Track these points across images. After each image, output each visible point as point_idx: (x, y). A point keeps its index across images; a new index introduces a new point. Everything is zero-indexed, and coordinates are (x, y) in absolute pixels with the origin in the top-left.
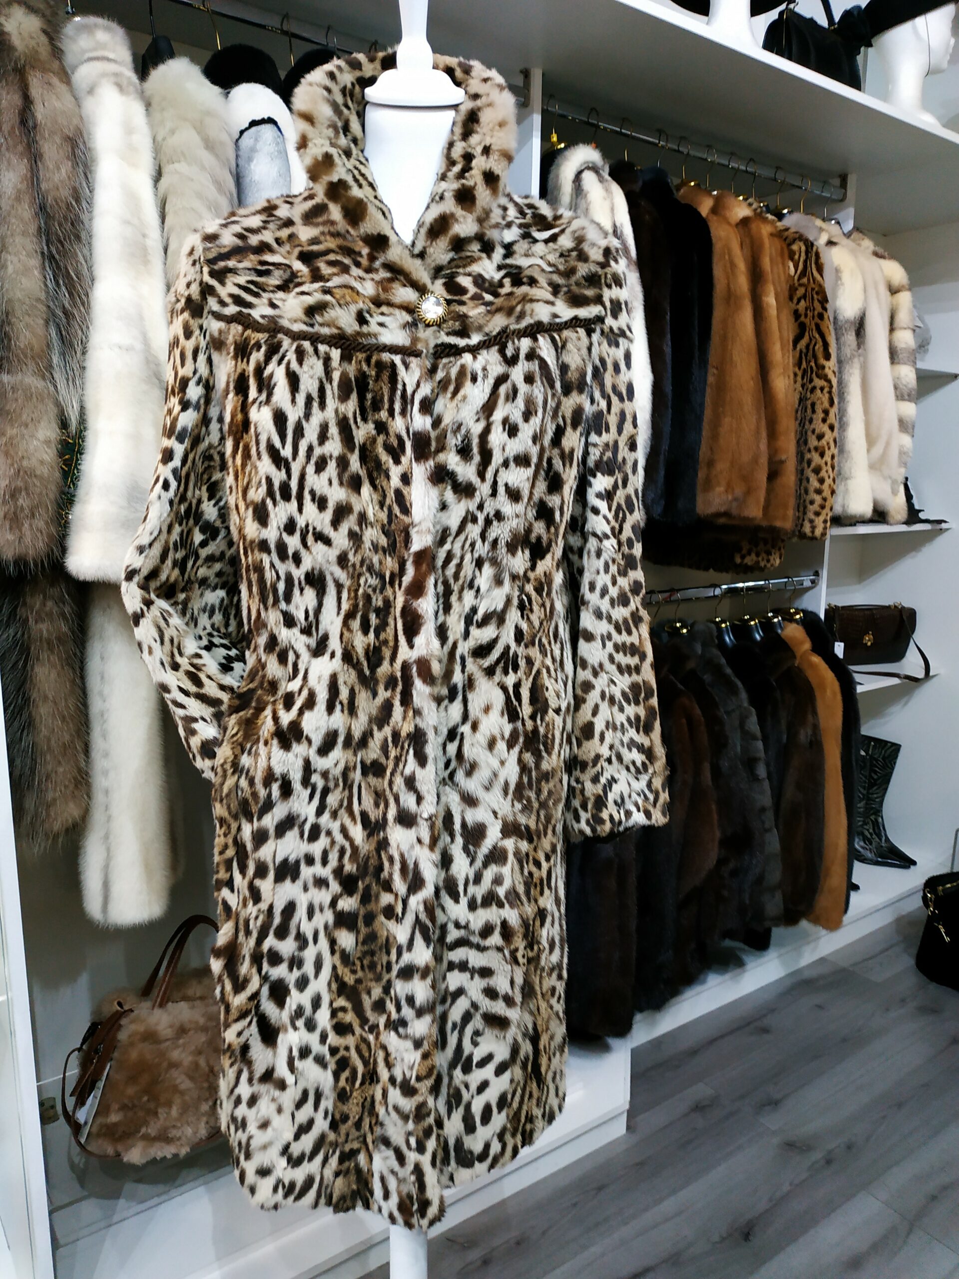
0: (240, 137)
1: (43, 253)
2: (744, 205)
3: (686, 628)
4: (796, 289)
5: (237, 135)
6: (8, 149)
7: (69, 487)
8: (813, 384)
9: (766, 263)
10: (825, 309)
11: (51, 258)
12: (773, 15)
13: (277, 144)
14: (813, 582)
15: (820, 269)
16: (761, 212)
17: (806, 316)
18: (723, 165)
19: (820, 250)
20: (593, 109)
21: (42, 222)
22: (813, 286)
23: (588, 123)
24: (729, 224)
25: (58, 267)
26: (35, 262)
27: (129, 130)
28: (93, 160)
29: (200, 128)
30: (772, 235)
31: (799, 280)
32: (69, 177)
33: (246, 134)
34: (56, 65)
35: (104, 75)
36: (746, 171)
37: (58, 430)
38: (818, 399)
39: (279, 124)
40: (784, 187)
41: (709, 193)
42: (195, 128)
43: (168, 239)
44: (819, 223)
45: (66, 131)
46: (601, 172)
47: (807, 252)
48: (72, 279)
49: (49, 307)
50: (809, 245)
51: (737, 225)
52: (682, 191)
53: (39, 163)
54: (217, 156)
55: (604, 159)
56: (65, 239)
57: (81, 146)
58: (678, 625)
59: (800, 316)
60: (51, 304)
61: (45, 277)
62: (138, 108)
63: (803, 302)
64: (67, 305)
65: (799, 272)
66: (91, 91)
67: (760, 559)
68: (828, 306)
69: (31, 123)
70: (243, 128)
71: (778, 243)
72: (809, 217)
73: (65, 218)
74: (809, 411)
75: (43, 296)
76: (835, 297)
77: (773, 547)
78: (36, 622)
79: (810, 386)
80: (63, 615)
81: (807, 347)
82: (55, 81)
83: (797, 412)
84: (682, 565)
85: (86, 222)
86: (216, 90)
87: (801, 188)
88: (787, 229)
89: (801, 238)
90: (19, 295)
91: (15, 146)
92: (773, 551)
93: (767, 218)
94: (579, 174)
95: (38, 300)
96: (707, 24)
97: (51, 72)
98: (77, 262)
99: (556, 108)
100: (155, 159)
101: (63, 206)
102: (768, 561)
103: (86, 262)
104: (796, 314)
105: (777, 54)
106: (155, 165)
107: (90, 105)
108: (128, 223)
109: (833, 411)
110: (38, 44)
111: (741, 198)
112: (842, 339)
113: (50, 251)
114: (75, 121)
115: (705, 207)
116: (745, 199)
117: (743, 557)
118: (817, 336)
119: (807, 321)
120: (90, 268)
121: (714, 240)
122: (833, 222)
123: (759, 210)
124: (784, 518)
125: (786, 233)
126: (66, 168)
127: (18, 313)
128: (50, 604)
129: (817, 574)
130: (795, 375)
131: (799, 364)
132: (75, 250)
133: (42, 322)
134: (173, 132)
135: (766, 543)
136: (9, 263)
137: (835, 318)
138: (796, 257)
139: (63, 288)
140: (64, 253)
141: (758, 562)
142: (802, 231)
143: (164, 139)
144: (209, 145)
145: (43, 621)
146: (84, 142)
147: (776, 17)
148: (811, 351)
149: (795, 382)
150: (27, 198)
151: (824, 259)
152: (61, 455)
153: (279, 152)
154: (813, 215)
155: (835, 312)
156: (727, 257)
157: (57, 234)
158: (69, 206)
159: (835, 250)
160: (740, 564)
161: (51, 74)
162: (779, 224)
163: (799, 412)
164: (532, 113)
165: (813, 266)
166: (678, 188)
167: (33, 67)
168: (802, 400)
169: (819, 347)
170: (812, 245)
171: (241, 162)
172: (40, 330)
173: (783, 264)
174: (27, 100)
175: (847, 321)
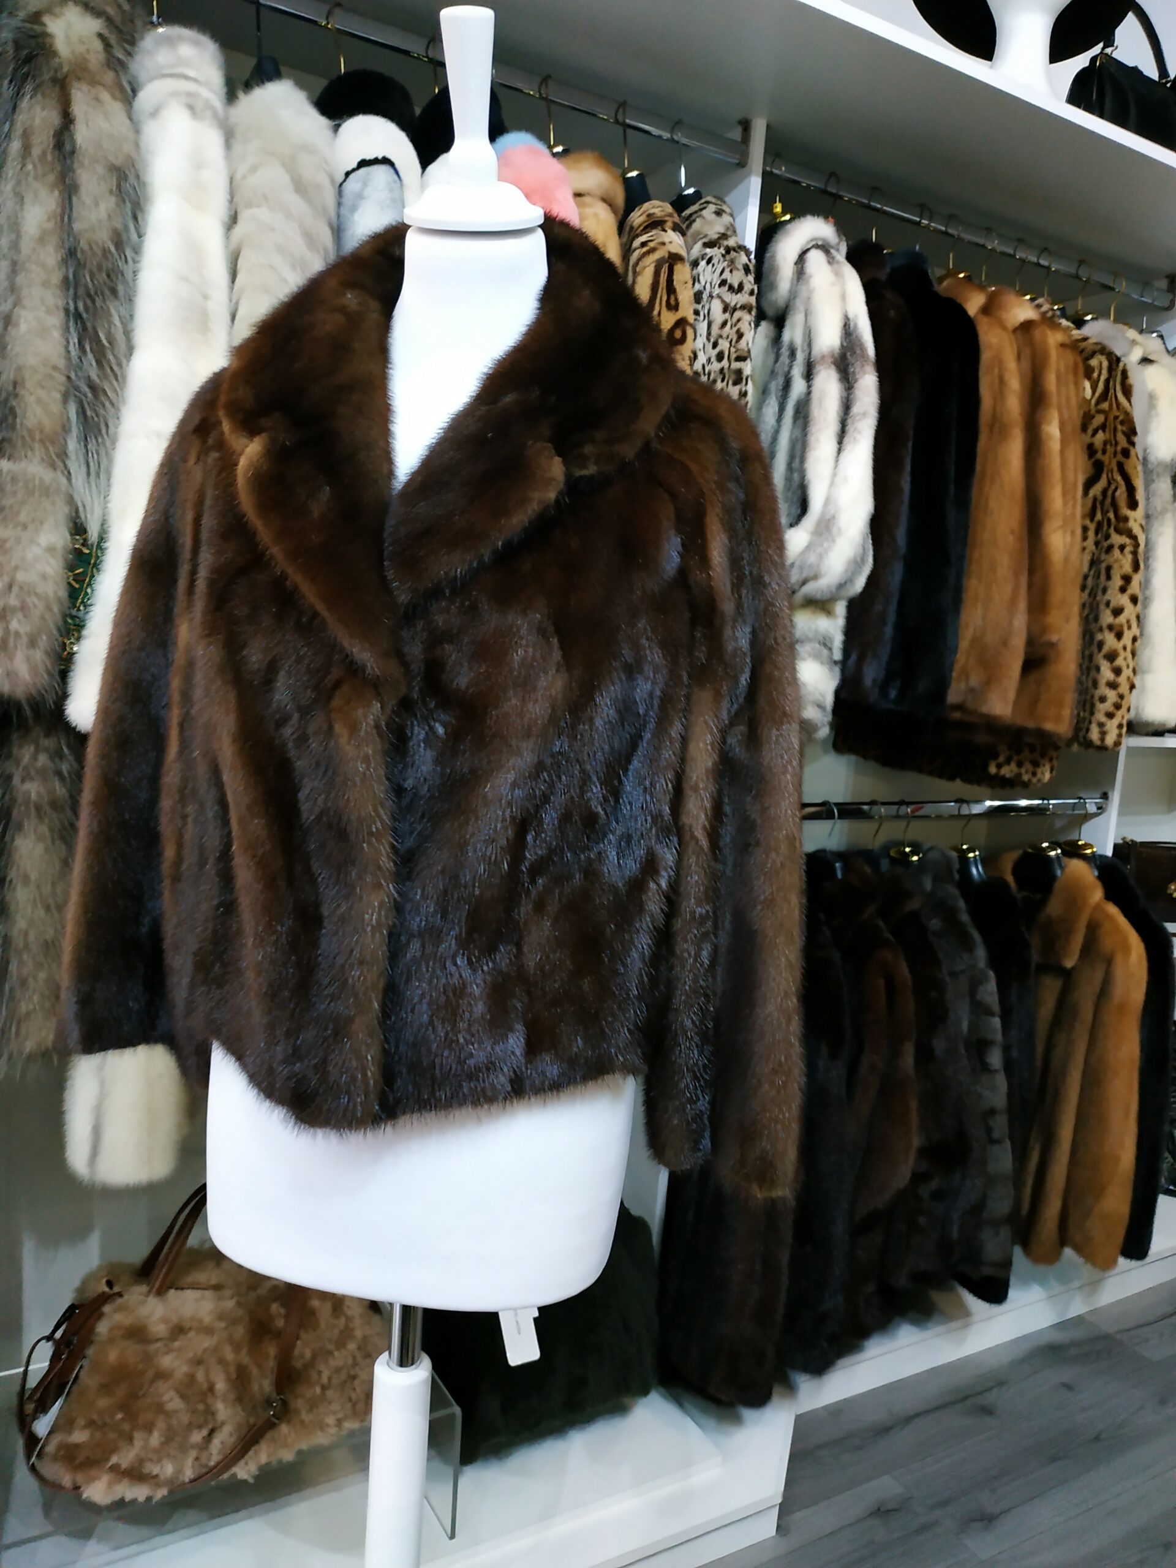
0: (345, 181)
1: (67, 311)
2: (1028, 305)
3: (918, 855)
4: (1093, 417)
5: (340, 177)
6: (36, 178)
7: (79, 610)
8: (1109, 542)
9: (1051, 381)
10: (1133, 444)
11: (78, 316)
12: (1081, 61)
13: (391, 190)
14: (1099, 808)
15: (1127, 391)
16: (1053, 316)
17: (1104, 452)
18: (1010, 255)
19: (1128, 367)
20: (832, 174)
21: (71, 271)
22: (1117, 414)
23: (825, 192)
24: (1004, 327)
25: (85, 329)
26: (55, 321)
27: (198, 164)
28: (147, 199)
29: (290, 165)
30: (1063, 345)
31: (1097, 404)
32: (109, 216)
33: (352, 176)
34: (109, 77)
35: (174, 94)
36: (1038, 264)
37: (68, 537)
38: (1117, 561)
39: (397, 165)
40: (1089, 288)
41: (982, 288)
42: (284, 165)
43: (237, 303)
44: (1132, 334)
45: (111, 158)
46: (832, 251)
47: (1110, 370)
48: (103, 345)
49: (69, 378)
50: (1114, 361)
51: (1015, 330)
52: (945, 284)
53: (74, 199)
54: (310, 202)
55: (839, 236)
56: (96, 293)
57: (132, 179)
58: (907, 850)
59: (1096, 452)
60: (73, 376)
61: (68, 342)
62: (213, 139)
63: (1100, 436)
64: (94, 377)
65: (1097, 395)
66: (155, 113)
67: (1023, 770)
68: (1136, 439)
69: (68, 147)
70: (350, 169)
71: (1070, 357)
72: (1121, 326)
73: (100, 267)
74: (1103, 577)
75: (61, 363)
76: (1147, 431)
77: (1043, 755)
78: (23, 781)
79: (1106, 544)
80: (59, 773)
81: (1104, 492)
82: (105, 96)
83: (1086, 577)
84: (920, 770)
85: (129, 275)
86: (323, 122)
87: (1112, 289)
88: (1085, 339)
89: (1104, 350)
90: (32, 361)
91: (44, 175)
92: (1042, 761)
93: (1060, 324)
94: (804, 253)
95: (55, 368)
96: (991, 67)
97: (104, 86)
98: (110, 323)
99: (781, 171)
100: (231, 200)
101: (99, 253)
102: (1034, 774)
103: (122, 323)
104: (1091, 450)
105: (1085, 109)
106: (230, 209)
107: (151, 131)
108: (185, 279)
109: (1136, 579)
110: (88, 51)
111: (1028, 297)
112: (1153, 486)
113: (76, 308)
114: (128, 148)
115: (974, 303)
116: (1032, 300)
117: (999, 766)
118: (1119, 478)
119: (1105, 459)
120: (128, 334)
121: (982, 348)
122: (1155, 335)
123: (1050, 314)
124: (1058, 719)
125: (1083, 345)
126: (107, 204)
127: (30, 384)
128: (43, 759)
129: (1105, 796)
130: (1085, 529)
131: (1092, 515)
132: (108, 308)
133: (58, 396)
134: (254, 169)
135: (1032, 749)
136: (22, 321)
137: (1145, 459)
138: (1095, 375)
139: (90, 356)
140: (94, 312)
141: (1019, 775)
142: (1106, 342)
143: (244, 177)
144: (300, 186)
145: (32, 779)
146: (138, 177)
147: (1087, 64)
148: (1108, 501)
149: (1085, 539)
150: (53, 240)
151: (1134, 379)
152: (71, 568)
153: (393, 200)
154: (1126, 324)
155: (1145, 450)
156: (996, 371)
157: (86, 286)
158: (106, 252)
159: (1150, 371)
160: (996, 776)
161: (101, 88)
162: (1076, 333)
163: (1090, 579)
164: (749, 174)
165: (1118, 388)
166: (941, 280)
167: (79, 79)
168: (1093, 563)
169: (1121, 494)
170: (1118, 360)
171: (344, 211)
172: (55, 407)
173: (1077, 385)
174: (68, 119)
175: (1160, 464)
